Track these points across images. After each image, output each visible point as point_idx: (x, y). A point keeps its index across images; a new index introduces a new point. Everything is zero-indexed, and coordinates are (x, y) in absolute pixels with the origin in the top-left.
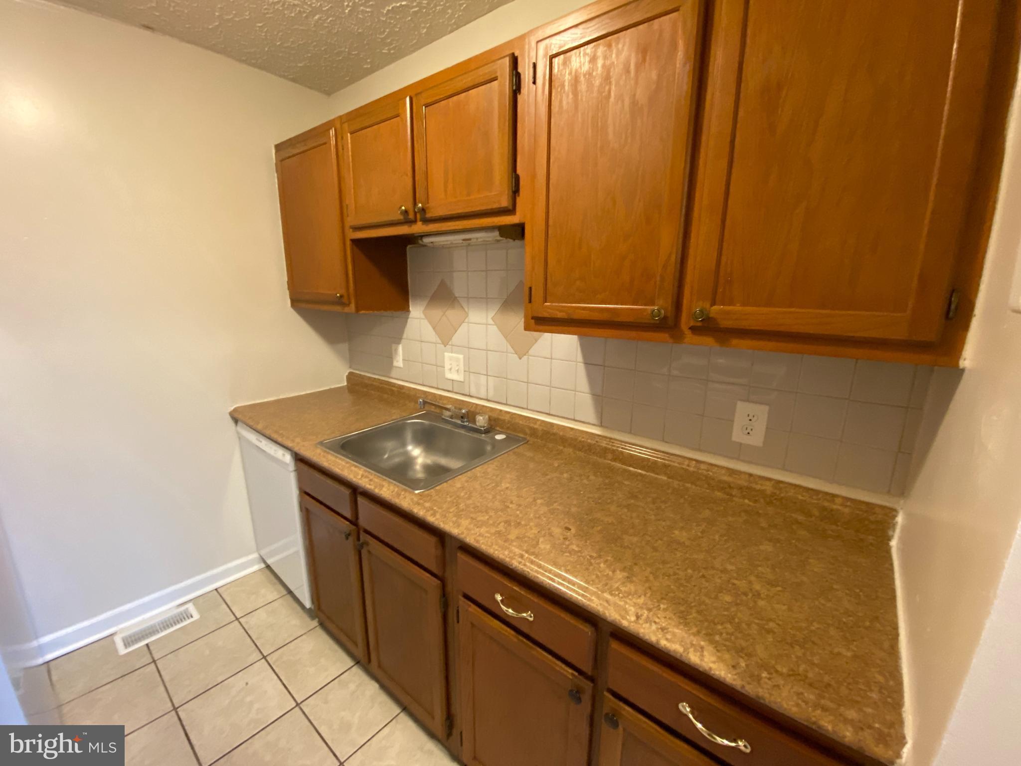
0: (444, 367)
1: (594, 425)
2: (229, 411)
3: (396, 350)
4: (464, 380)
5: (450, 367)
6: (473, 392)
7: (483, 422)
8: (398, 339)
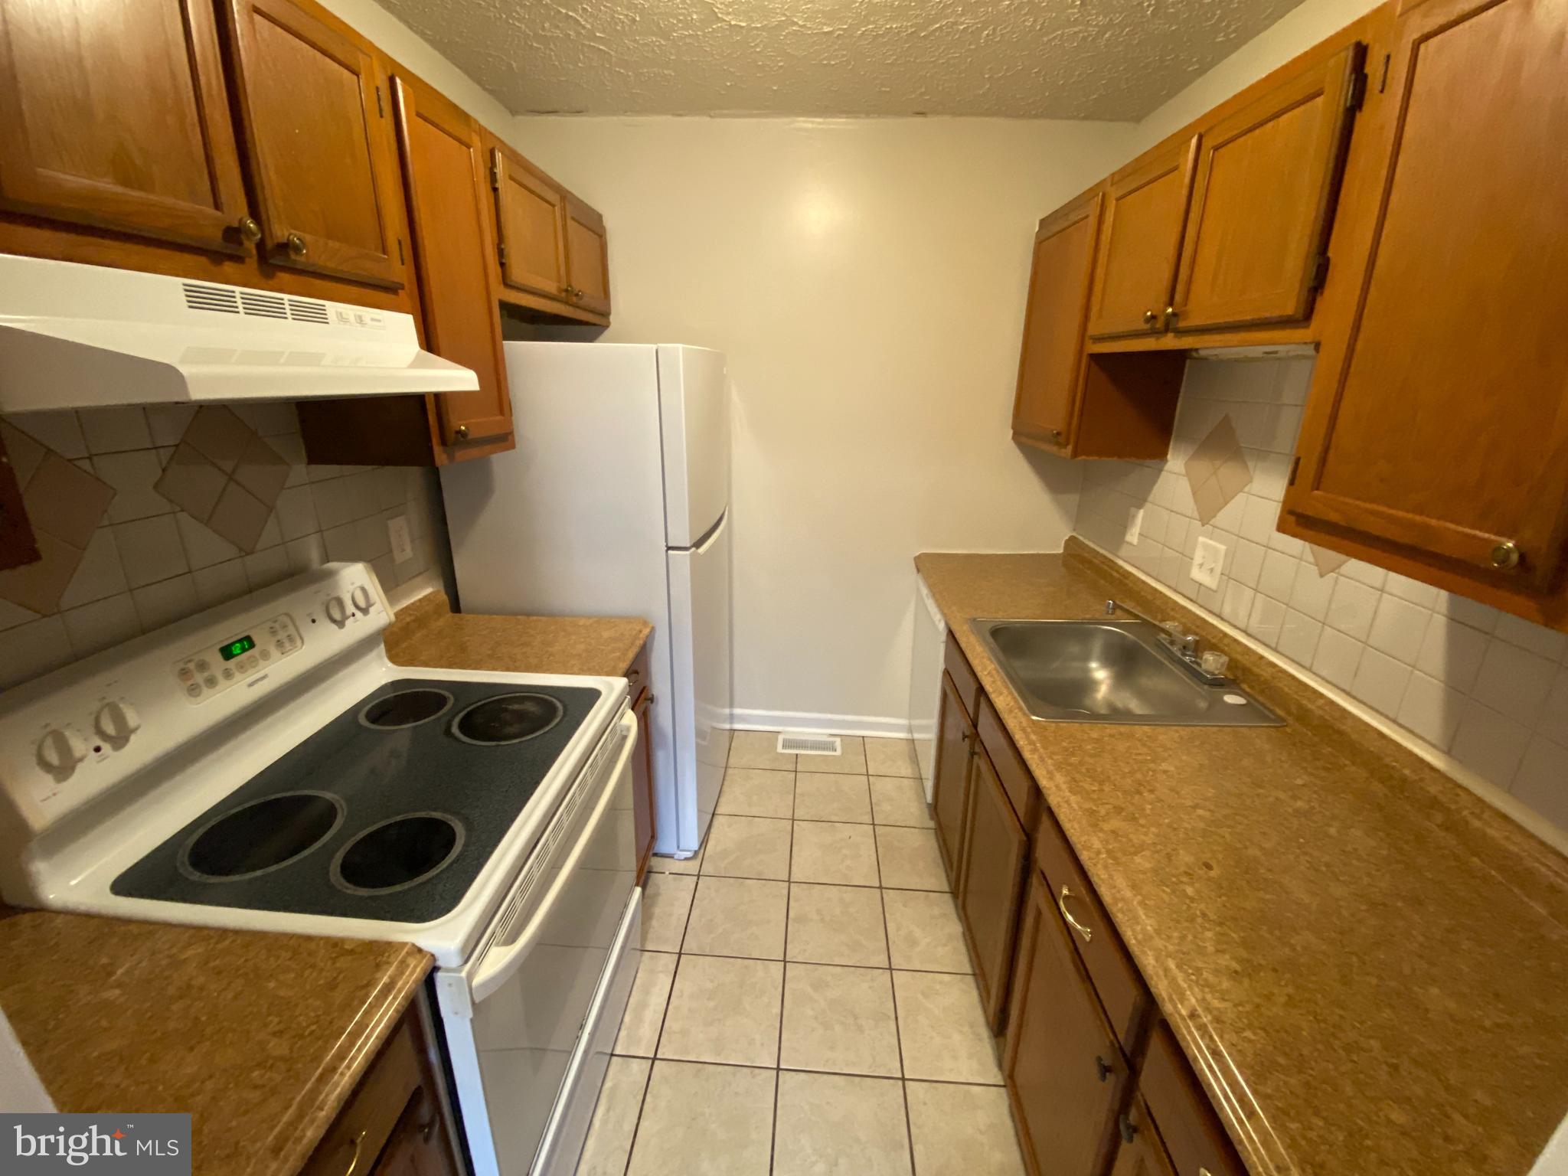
0: (1192, 559)
1: (1434, 746)
2: (915, 556)
3: (1134, 517)
4: (1219, 586)
5: (1200, 562)
6: (1227, 611)
7: (1214, 665)
8: (1141, 502)
